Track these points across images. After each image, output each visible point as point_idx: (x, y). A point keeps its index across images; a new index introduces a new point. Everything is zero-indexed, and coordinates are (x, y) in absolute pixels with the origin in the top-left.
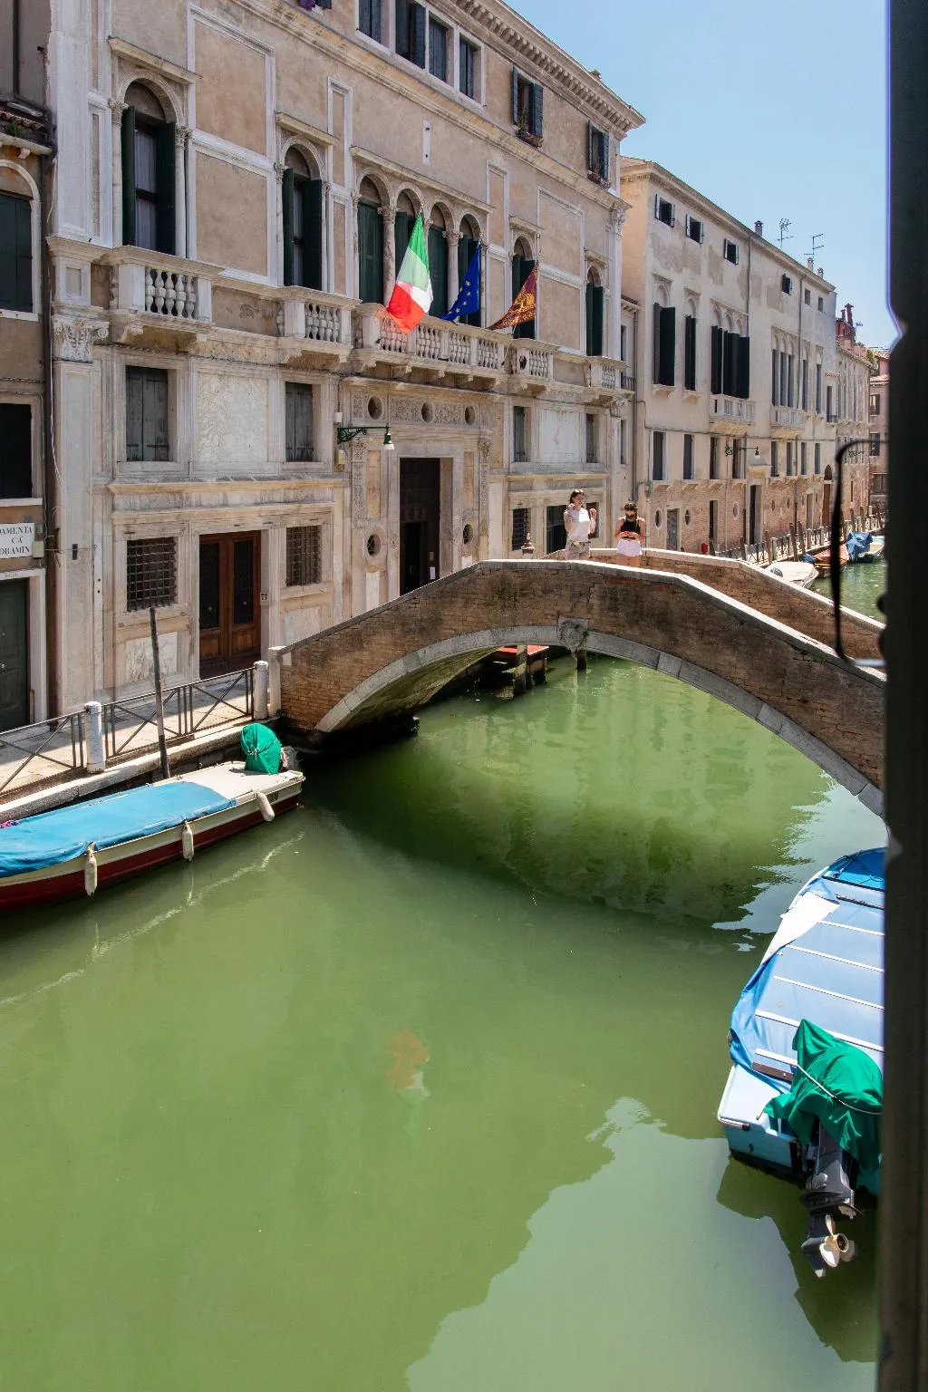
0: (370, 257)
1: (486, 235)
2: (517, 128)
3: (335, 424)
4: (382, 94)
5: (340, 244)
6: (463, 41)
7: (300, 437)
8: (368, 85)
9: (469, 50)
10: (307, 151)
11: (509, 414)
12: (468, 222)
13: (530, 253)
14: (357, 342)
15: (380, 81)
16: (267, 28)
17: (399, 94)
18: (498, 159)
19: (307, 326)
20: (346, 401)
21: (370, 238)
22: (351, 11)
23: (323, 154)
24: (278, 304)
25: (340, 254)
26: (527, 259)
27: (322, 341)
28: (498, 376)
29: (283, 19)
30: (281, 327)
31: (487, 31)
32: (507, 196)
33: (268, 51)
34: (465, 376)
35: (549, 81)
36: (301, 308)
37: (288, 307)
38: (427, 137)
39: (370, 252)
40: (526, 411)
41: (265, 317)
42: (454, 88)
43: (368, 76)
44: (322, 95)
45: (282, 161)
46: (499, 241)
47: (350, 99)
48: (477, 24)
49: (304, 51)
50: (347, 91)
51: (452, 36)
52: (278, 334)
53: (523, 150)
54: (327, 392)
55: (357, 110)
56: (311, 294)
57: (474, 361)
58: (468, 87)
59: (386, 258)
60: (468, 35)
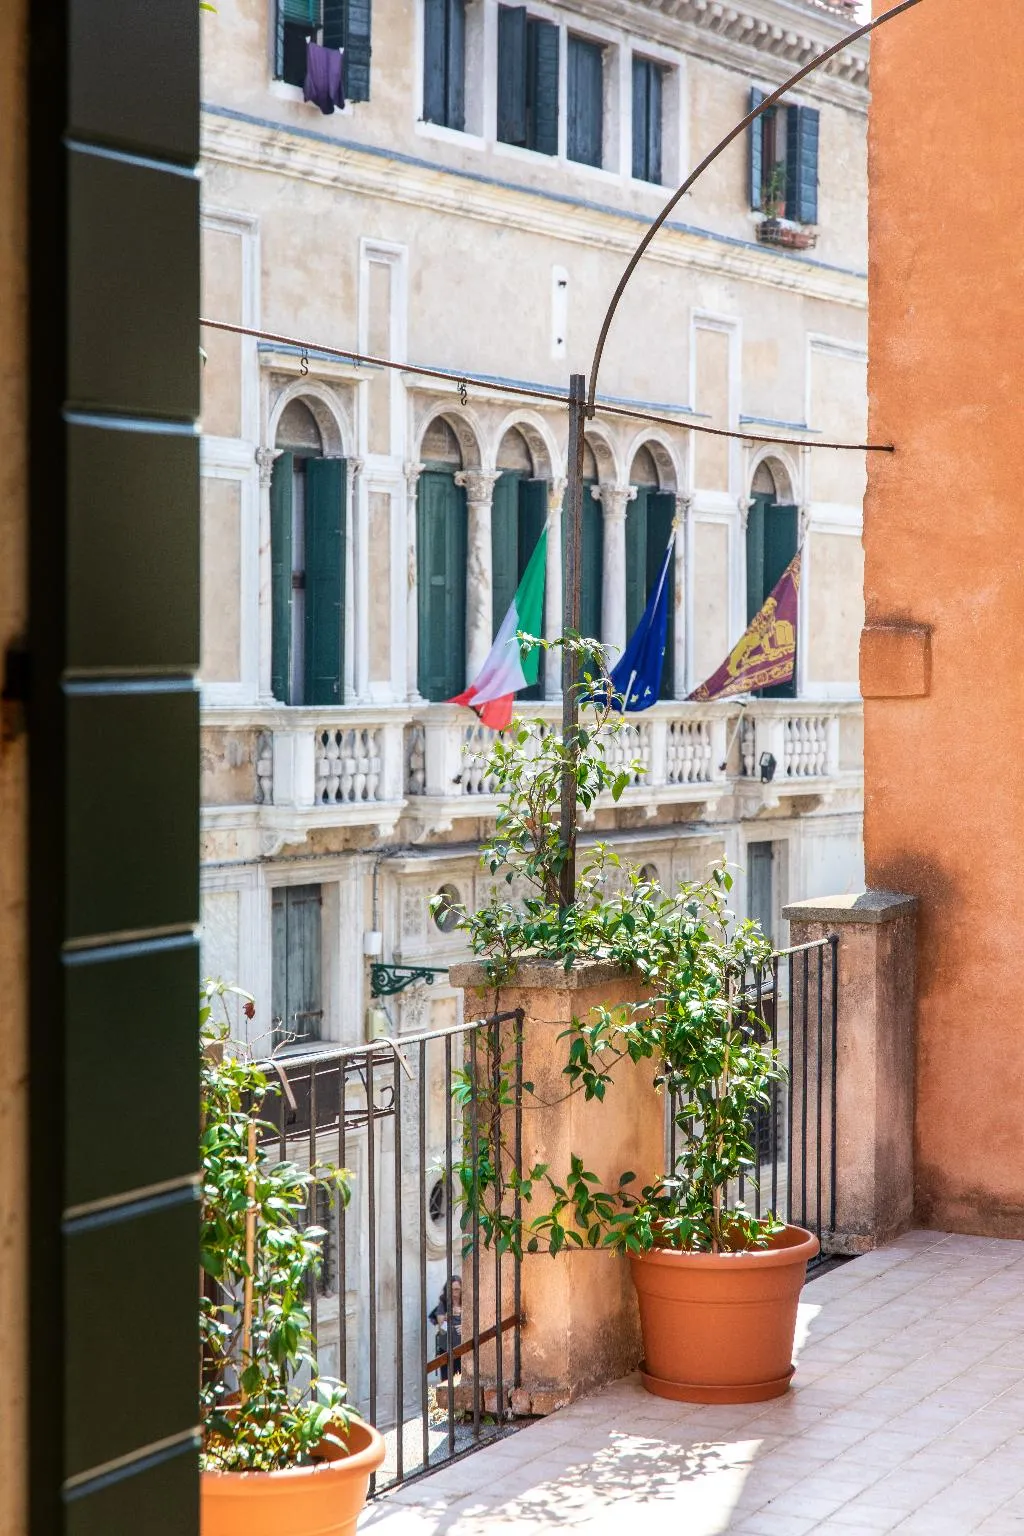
0: (438, 580)
1: (687, 482)
2: (759, 218)
3: (367, 957)
4: (468, 236)
5: (381, 575)
6: (640, 61)
7: (296, 994)
8: (439, 226)
9: (652, 74)
10: (317, 402)
11: (736, 863)
12: (650, 457)
13: (788, 488)
14: (415, 785)
15: (464, 213)
16: (247, 178)
17: (504, 226)
18: (714, 299)
19: (318, 779)
20: (387, 905)
21: (439, 534)
22: (408, 88)
23: (349, 401)
24: (261, 736)
25: (379, 598)
26: (781, 501)
27: (346, 805)
28: (713, 794)
29: (276, 156)
30: (266, 783)
31: (693, 31)
32: (736, 377)
33: (247, 225)
34: (639, 810)
35: (834, 90)
36: (307, 745)
37: (279, 743)
38: (559, 296)
39: (439, 570)
40: (775, 849)
41: (235, 766)
42: (616, 176)
43: (439, 211)
44: (349, 280)
45: (271, 442)
46: (714, 477)
47: (402, 274)
48: (673, 23)
49: (316, 202)
50: (395, 255)
51: (614, 59)
52: (261, 798)
53: (772, 266)
54: (352, 886)
55: (417, 286)
56: (327, 716)
57: (658, 776)
58: (647, 167)
59: (472, 581)
60: (651, 49)
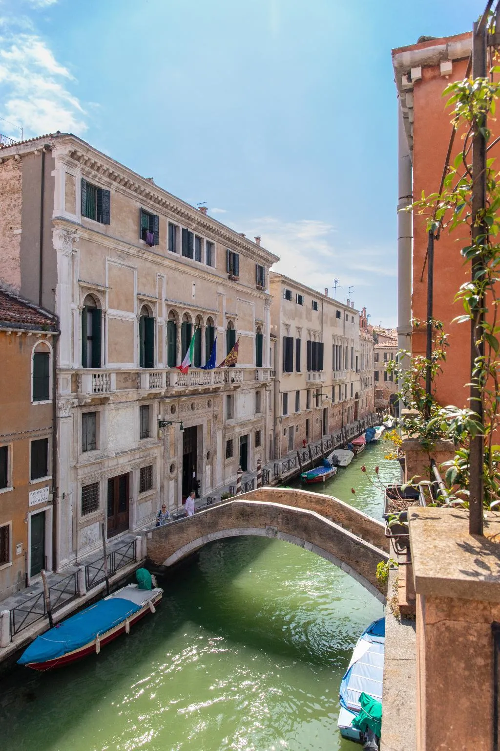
0: (171, 343)
1: (216, 325)
2: (228, 274)
3: (158, 420)
4: (177, 274)
5: (161, 342)
6: (208, 242)
7: (144, 428)
8: (171, 271)
9: (210, 244)
10: (149, 306)
11: (225, 399)
12: (210, 320)
13: (233, 327)
14: (168, 385)
15: (176, 269)
16: (135, 259)
17: (184, 272)
18: (221, 290)
19: (150, 383)
20: (162, 409)
21: (171, 333)
22: (166, 243)
23: (155, 306)
24: (138, 375)
25: (160, 347)
26: (232, 329)
27: (155, 389)
28: (221, 386)
29: (141, 254)
30: (139, 384)
31: (218, 237)
32: (224, 304)
33: (134, 268)
34: (209, 389)
35: (242, 251)
36: (148, 376)
37: (142, 376)
38: (194, 288)
39: (171, 341)
40: (232, 397)
41: (133, 381)
42: (204, 264)
43: (171, 268)
44: (154, 281)
45: (139, 314)
46: (221, 324)
47: (165, 280)
48: (214, 235)
49: (148, 265)
50: (163, 277)
51: (203, 241)
52: (138, 388)
53: (231, 284)
54: (155, 406)
55: (167, 283)
56: (151, 370)
57: (212, 383)
58: (209, 263)
59: (177, 343)
60: (210, 240)
